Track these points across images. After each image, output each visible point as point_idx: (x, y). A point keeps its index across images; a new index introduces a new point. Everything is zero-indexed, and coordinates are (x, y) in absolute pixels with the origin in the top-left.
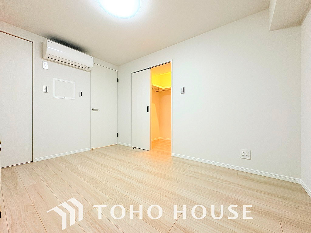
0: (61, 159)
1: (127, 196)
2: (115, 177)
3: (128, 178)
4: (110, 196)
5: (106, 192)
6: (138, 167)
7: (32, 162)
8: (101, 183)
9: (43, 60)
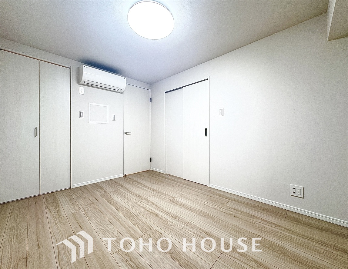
0: (97, 186)
1: (161, 233)
2: (148, 210)
3: (161, 211)
4: (144, 232)
5: (140, 226)
6: (172, 199)
7: (71, 188)
8: (135, 217)
9: (80, 85)
